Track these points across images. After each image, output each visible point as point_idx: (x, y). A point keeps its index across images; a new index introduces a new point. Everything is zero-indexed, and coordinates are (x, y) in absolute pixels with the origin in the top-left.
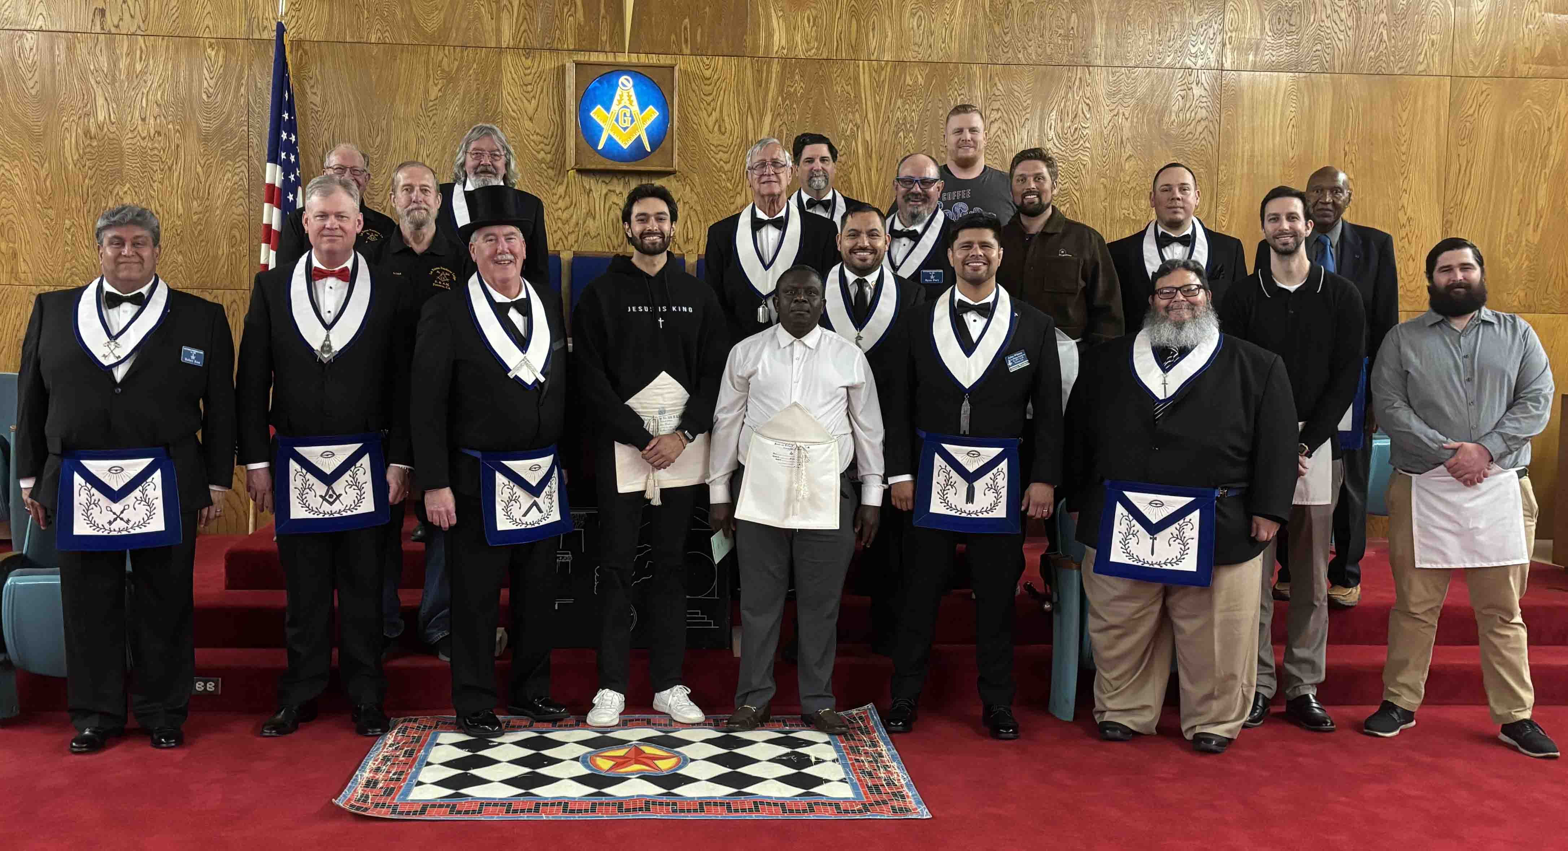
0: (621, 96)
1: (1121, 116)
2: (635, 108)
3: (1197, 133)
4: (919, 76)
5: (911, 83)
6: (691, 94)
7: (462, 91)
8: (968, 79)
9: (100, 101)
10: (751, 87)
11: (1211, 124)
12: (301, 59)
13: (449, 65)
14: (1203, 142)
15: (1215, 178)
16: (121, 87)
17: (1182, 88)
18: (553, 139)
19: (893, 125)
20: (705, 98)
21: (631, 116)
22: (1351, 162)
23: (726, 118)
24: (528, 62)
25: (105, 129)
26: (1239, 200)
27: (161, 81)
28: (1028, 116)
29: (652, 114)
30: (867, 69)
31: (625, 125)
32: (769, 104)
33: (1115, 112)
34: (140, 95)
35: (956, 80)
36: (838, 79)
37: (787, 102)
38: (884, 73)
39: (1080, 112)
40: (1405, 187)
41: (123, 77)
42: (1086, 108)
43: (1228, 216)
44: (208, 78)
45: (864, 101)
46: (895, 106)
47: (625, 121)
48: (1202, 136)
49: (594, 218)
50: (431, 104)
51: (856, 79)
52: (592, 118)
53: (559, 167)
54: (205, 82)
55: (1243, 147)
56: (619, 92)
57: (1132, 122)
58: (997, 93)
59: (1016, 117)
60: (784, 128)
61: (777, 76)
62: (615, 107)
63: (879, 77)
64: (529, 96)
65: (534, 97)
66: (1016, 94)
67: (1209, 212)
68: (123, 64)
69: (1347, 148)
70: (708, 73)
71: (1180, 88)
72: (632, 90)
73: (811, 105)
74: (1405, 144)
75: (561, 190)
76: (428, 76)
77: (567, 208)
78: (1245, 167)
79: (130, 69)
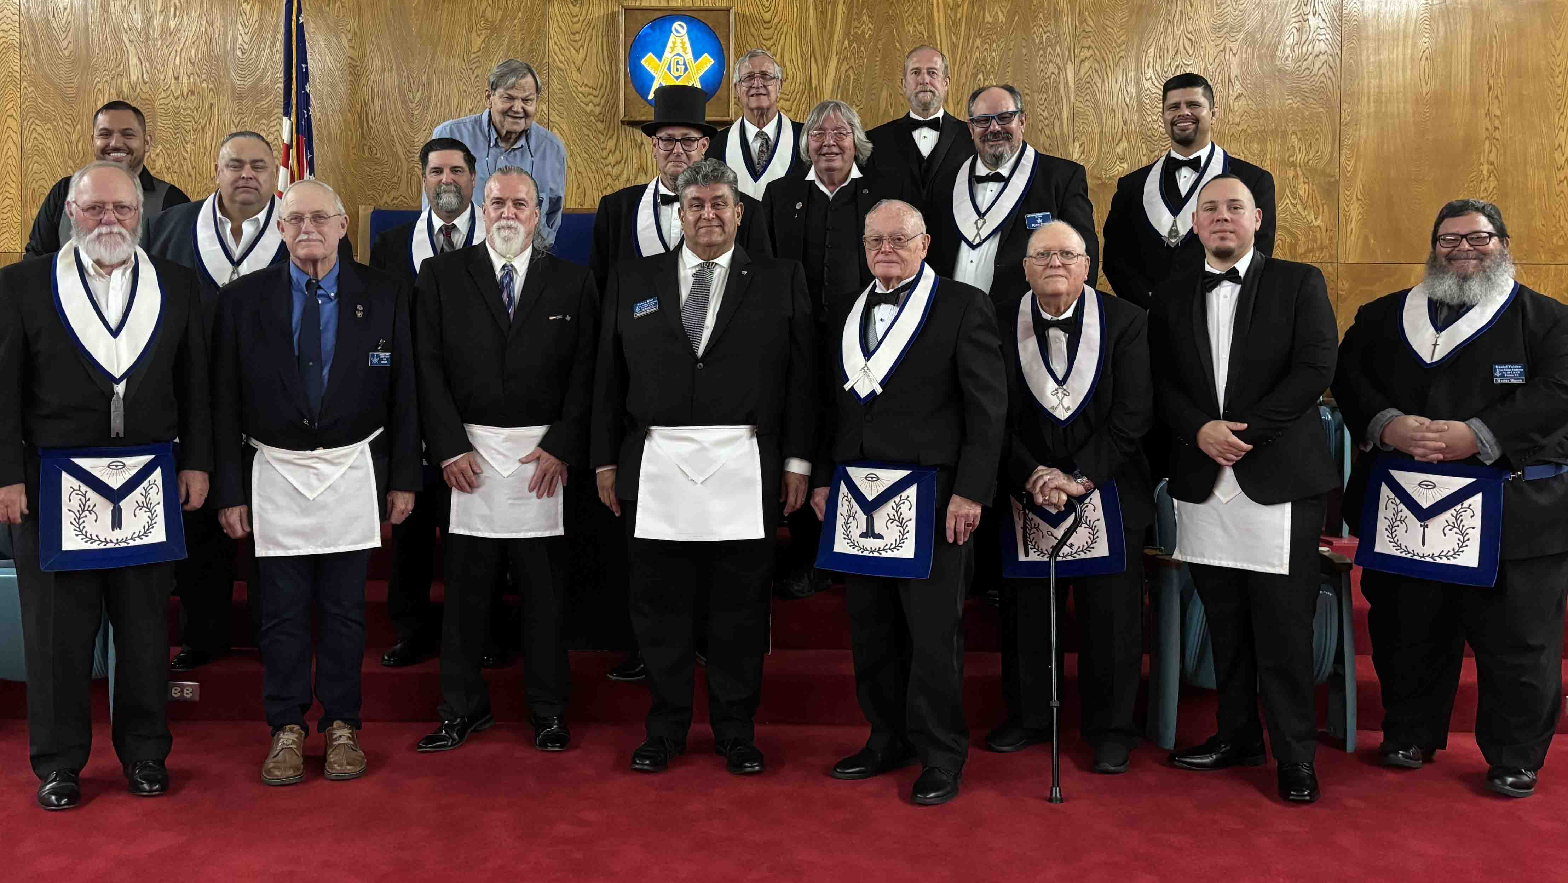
0: (674, 43)
1: (1228, 51)
2: (689, 56)
3: (1316, 67)
4: (1000, 13)
5: (990, 20)
6: (749, 37)
7: (505, 42)
8: (1055, 16)
9: (134, 60)
10: (814, 30)
11: (1331, 59)
12: (338, 12)
13: (492, 15)
14: (1323, 79)
15: (1337, 118)
16: (154, 45)
17: (1296, 19)
18: (603, 89)
19: (971, 67)
21: (685, 64)
22: (1497, 97)
24: (576, 10)
25: (138, 89)
26: (1365, 142)
27: (195, 38)
28: (1122, 53)
29: (707, 61)
30: (941, 9)
31: (678, 74)
32: (835, 48)
33: (1222, 47)
34: (173, 53)
35: (1041, 15)
36: (910, 19)
37: (855, 45)
38: (960, 10)
39: (1181, 47)
40: (1561, 123)
41: (157, 35)
42: (1187, 43)
43: (1353, 161)
44: (243, 33)
46: (973, 47)
47: (677, 70)
48: (1321, 72)
50: (474, 56)
51: (930, 18)
52: (642, 67)
53: (608, 119)
54: (240, 38)
55: (1369, 83)
56: (672, 38)
57: (1241, 57)
58: (1088, 29)
59: (1110, 56)
60: (851, 73)
61: (843, 17)
62: (667, 55)
63: (955, 16)
64: (577, 46)
65: (582, 46)
66: (1109, 29)
67: (1332, 155)
68: (157, 21)
69: (1491, 82)
70: (767, 17)
71: (1294, 20)
72: (686, 35)
73: (880, 47)
74: (1561, 76)
75: (611, 144)
76: (471, 27)
77: (617, 163)
78: (1372, 104)
79: (165, 24)
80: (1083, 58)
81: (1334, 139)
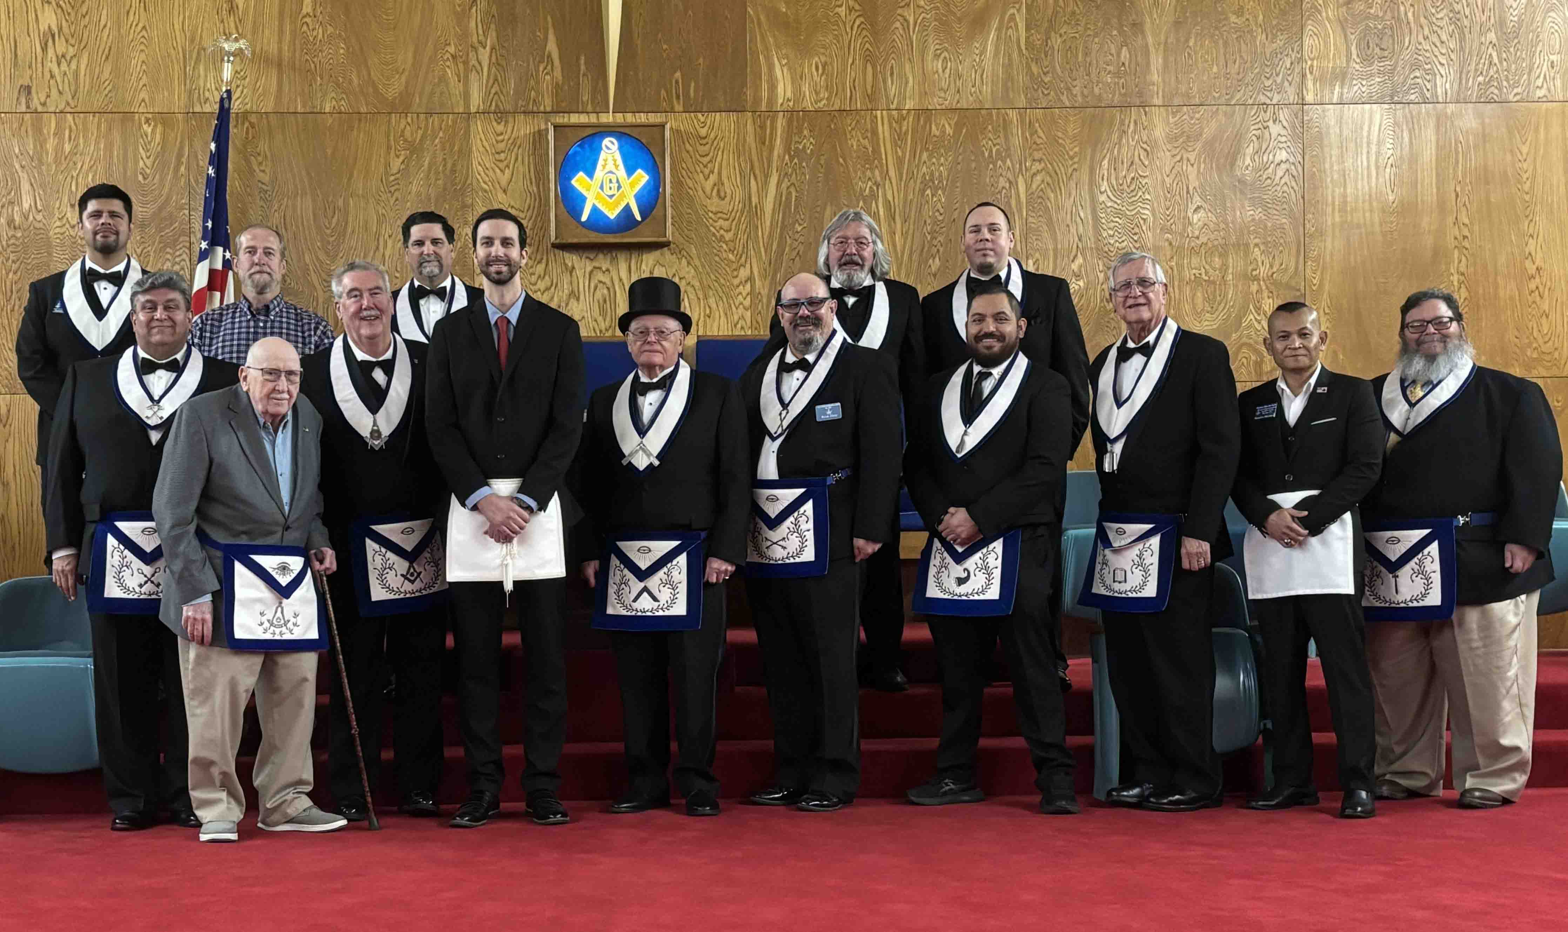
0: (605, 160)
1: (1185, 162)
2: (622, 172)
3: (1278, 178)
4: (947, 126)
5: (937, 133)
6: (685, 154)
7: (427, 162)
8: (1005, 129)
9: (25, 186)
10: (753, 146)
11: (1293, 167)
12: (247, 133)
13: (412, 134)
14: (1285, 188)
15: (1301, 229)
16: (48, 170)
17: (1256, 127)
18: (531, 211)
19: (919, 181)
20: (701, 159)
21: (618, 181)
22: (1465, 205)
23: (725, 181)
24: (500, 128)
25: (31, 218)
26: (1332, 255)
27: (92, 162)
28: (1076, 166)
29: (642, 178)
30: (886, 121)
31: (610, 193)
32: (774, 165)
33: (1178, 158)
34: (69, 179)
35: (990, 127)
36: (854, 133)
37: (796, 160)
38: (905, 123)
39: (1137, 159)
40: (1531, 231)
41: (50, 159)
42: (1143, 154)
43: (1319, 273)
44: (144, 157)
45: (884, 157)
46: (919, 160)
47: (610, 188)
48: (1283, 181)
49: (578, 299)
50: (392, 178)
51: (875, 132)
52: (573, 187)
53: (537, 243)
54: (141, 163)
55: (1333, 191)
56: (603, 155)
57: (1199, 168)
58: (1039, 141)
59: (1062, 169)
60: (792, 189)
61: (783, 131)
62: (599, 173)
63: (901, 128)
64: (502, 165)
65: (508, 166)
66: (1060, 141)
67: (1297, 268)
68: (50, 145)
69: (1458, 189)
70: (703, 132)
71: (1253, 128)
72: (618, 152)
73: (822, 162)
74: (1528, 183)
75: (540, 268)
76: (389, 148)
77: (548, 289)
78: (1337, 214)
79: (58, 149)
80: (1035, 171)
81: (1298, 251)
